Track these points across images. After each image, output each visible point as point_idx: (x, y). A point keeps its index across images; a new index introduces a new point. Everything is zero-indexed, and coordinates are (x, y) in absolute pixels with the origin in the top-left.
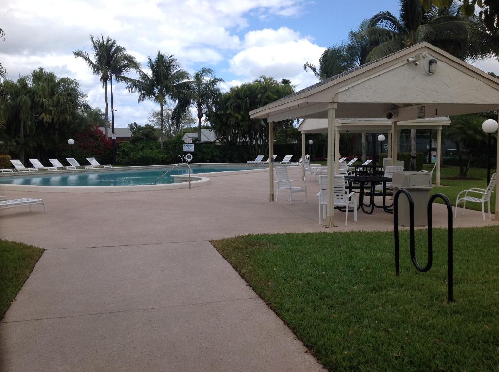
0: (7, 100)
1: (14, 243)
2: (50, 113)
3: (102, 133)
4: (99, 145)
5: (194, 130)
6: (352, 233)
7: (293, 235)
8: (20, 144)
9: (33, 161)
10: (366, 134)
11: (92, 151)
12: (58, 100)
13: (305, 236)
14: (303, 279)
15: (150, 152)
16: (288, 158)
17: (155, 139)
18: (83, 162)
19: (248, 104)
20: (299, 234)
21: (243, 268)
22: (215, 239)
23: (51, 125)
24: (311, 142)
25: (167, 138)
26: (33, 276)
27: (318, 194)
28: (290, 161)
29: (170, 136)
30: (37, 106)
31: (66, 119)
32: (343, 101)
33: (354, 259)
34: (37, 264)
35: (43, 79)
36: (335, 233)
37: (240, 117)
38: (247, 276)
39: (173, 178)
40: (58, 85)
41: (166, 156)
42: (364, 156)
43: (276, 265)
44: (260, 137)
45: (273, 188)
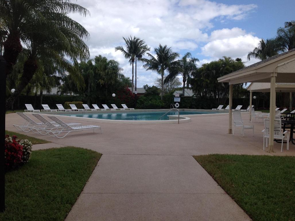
0: (82, 72)
1: (86, 149)
2: (104, 80)
3: (129, 90)
4: (128, 97)
5: (180, 89)
6: (286, 157)
7: (247, 156)
8: (87, 96)
9: (93, 105)
10: (292, 93)
11: (124, 101)
12: (108, 72)
13: (255, 157)
14: (255, 184)
15: (155, 102)
16: (239, 107)
17: (158, 94)
18: (120, 107)
19: (214, 74)
20: (250, 156)
21: (215, 174)
22: (195, 155)
23: (104, 86)
24: (255, 97)
25: (164, 93)
26: (97, 168)
27: (263, 131)
28: (241, 109)
29: (166, 93)
30: (97, 76)
31: (112, 83)
32: (281, 72)
33: (289, 174)
34: (99, 162)
35: (101, 61)
36: (275, 157)
37: (209, 81)
38: (218, 180)
39: (168, 117)
40: (108, 64)
41: (164, 104)
42: (291, 107)
43: (237, 175)
44: (221, 94)
45: (231, 125)
